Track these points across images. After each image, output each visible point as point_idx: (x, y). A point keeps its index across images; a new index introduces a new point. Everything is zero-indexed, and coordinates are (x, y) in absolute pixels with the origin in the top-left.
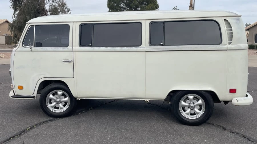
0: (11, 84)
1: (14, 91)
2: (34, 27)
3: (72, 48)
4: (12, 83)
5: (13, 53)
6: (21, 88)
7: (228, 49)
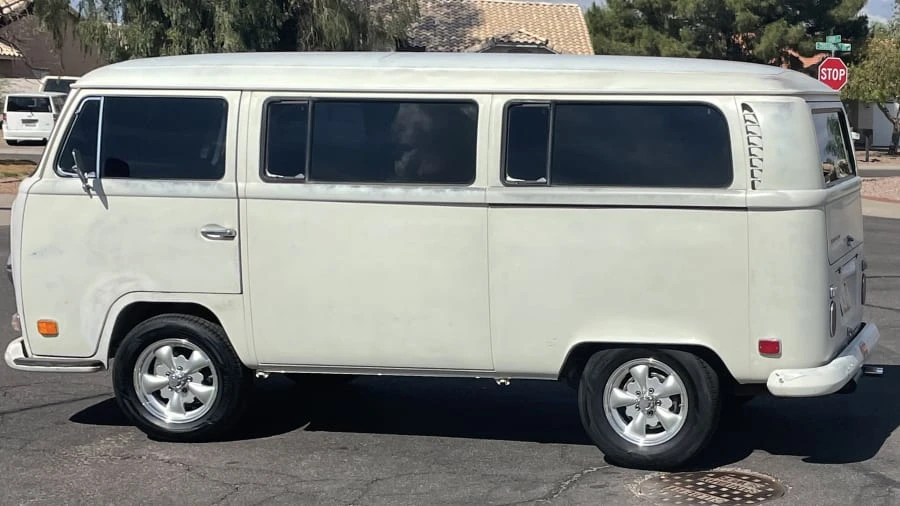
0: (14, 316)
1: (22, 342)
2: (99, 102)
3: (234, 184)
4: (16, 311)
5: (21, 196)
6: (49, 330)
7: (749, 205)
